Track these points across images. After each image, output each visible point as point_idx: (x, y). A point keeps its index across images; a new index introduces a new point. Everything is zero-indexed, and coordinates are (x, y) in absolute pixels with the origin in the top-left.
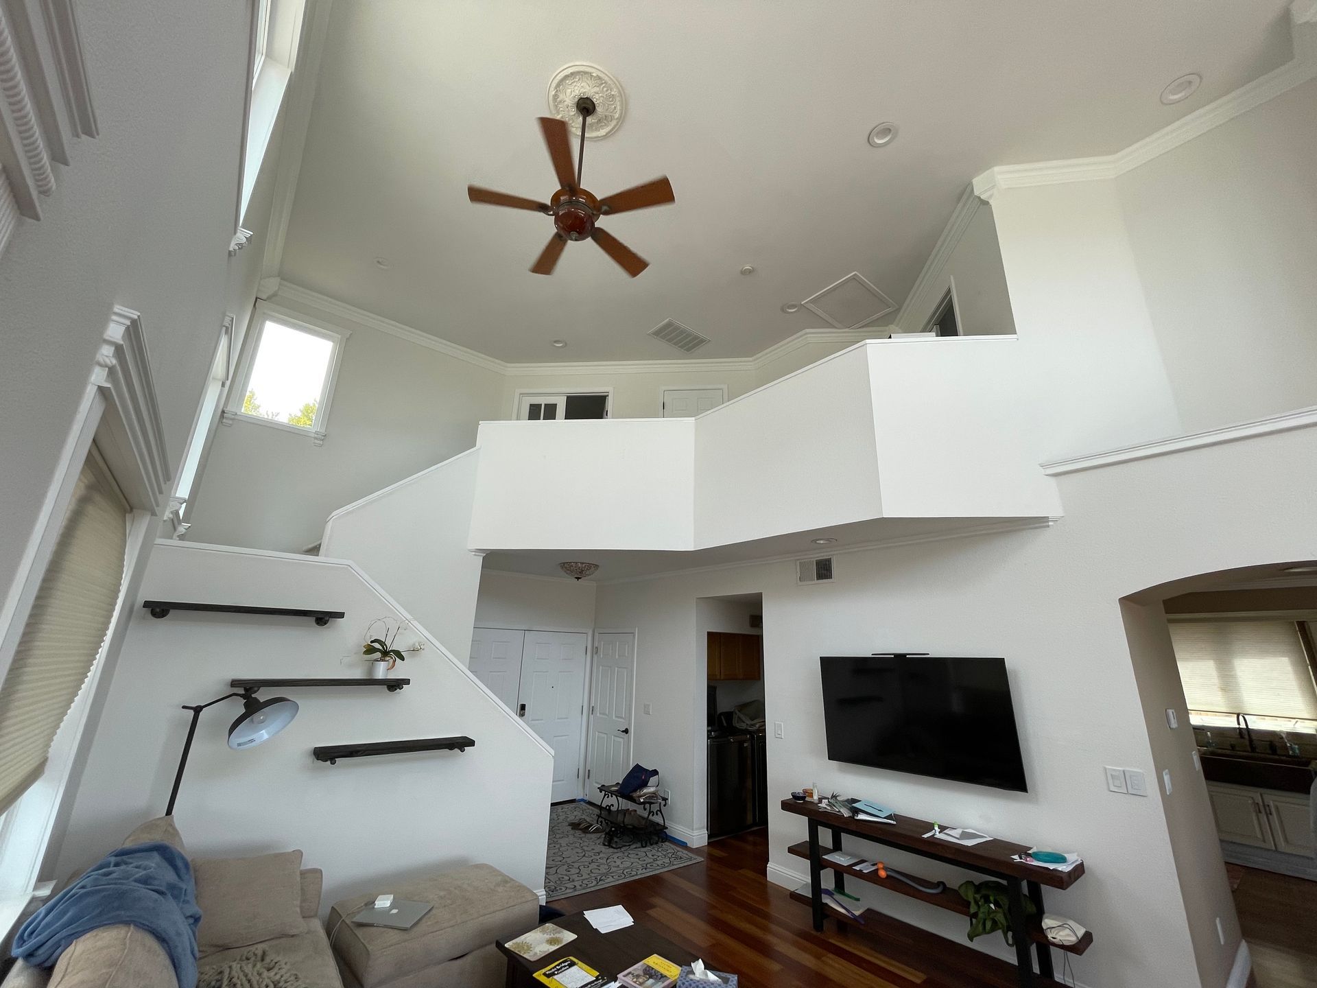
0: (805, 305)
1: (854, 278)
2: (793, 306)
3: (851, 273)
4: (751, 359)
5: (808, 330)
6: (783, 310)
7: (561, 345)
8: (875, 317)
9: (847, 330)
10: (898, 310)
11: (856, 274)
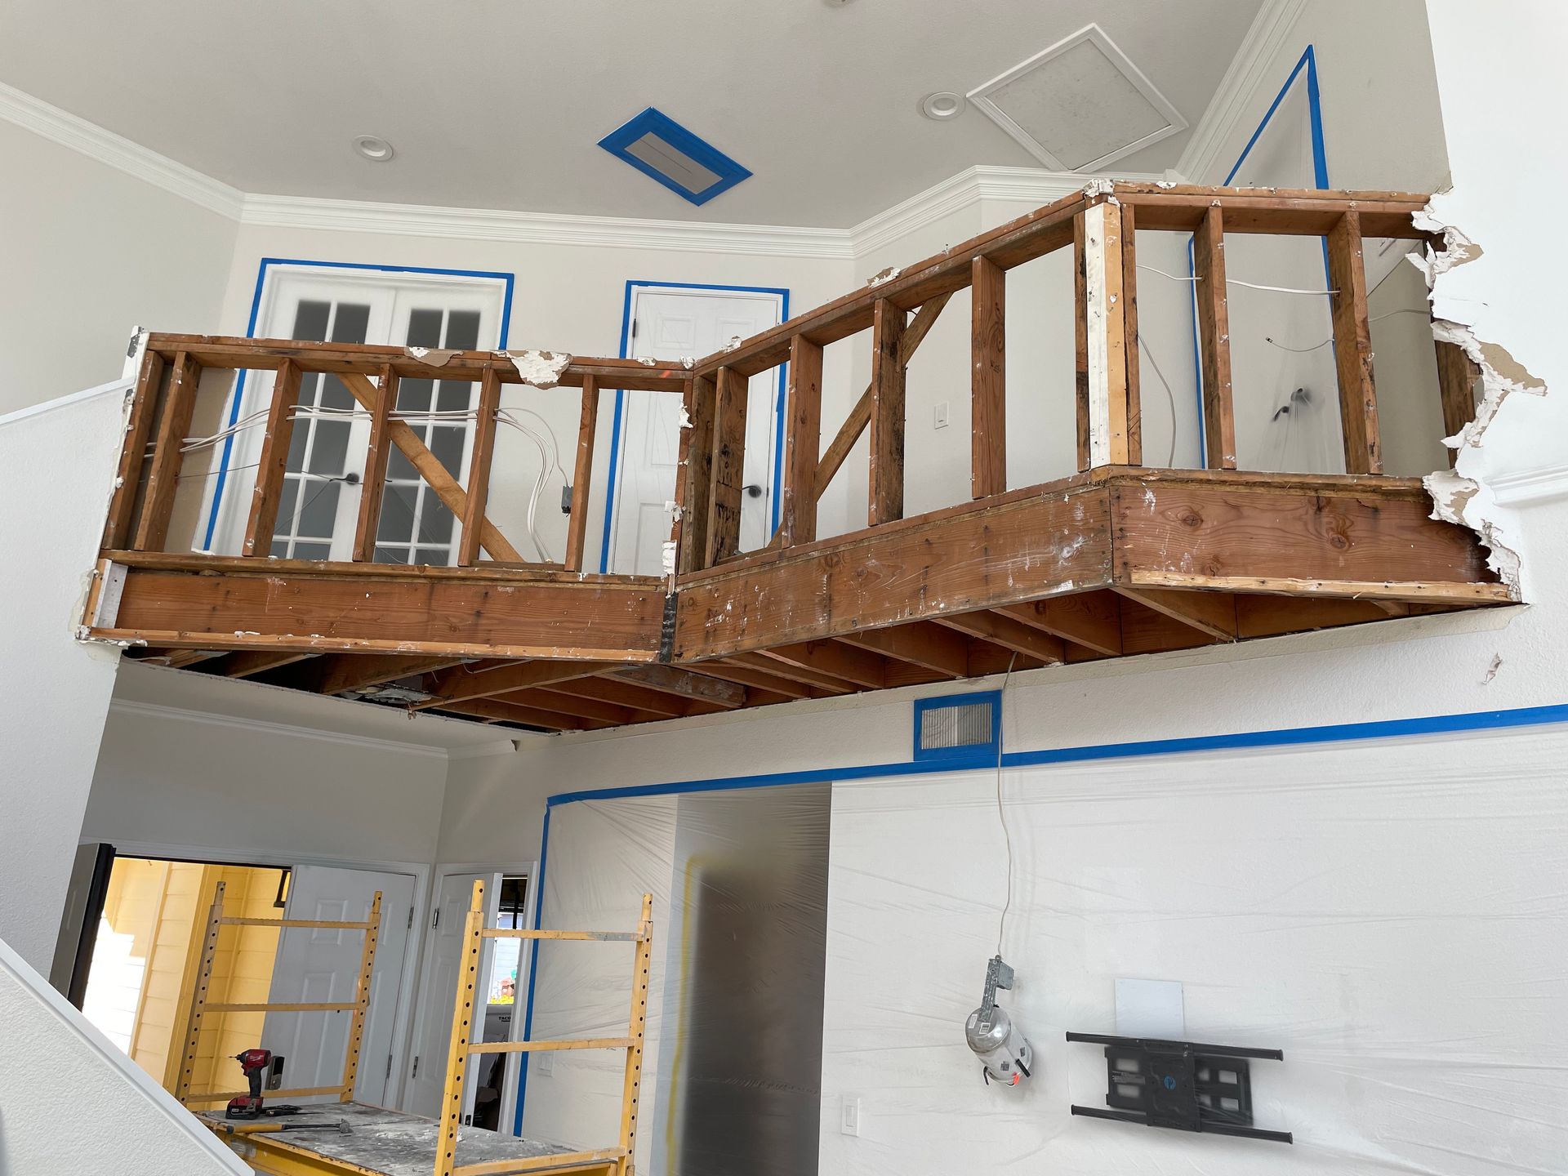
0: (975, 101)
1: (1089, 40)
2: (945, 103)
3: (1087, 24)
4: (846, 232)
5: (979, 168)
6: (923, 112)
7: (379, 154)
8: (1139, 144)
9: (1069, 174)
10: (1188, 132)
11: (1093, 29)
